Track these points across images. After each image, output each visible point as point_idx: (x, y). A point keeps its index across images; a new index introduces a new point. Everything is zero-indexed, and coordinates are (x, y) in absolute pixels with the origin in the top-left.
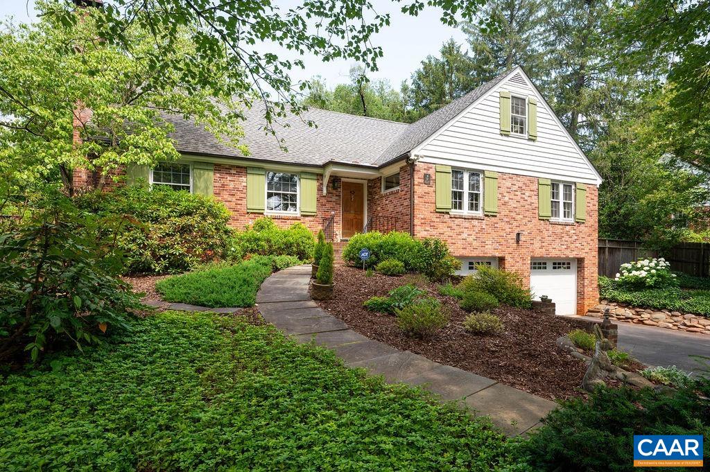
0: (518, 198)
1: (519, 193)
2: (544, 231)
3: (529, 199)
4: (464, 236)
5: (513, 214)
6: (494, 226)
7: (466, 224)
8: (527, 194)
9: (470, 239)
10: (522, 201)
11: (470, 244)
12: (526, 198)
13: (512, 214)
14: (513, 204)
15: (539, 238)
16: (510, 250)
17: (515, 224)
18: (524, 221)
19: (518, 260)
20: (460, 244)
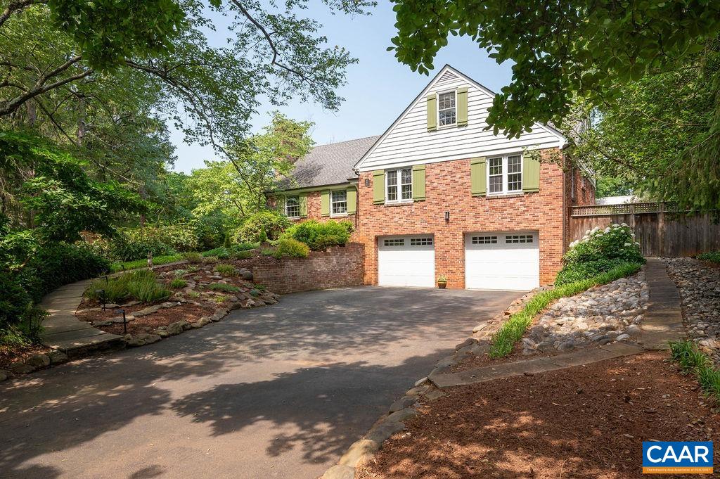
0: (448, 181)
1: (449, 177)
2: (480, 207)
3: (460, 181)
4: (396, 219)
5: (443, 197)
6: (423, 209)
7: (398, 210)
8: (458, 176)
9: (401, 221)
10: (452, 183)
11: (402, 225)
12: (456, 180)
13: (441, 196)
14: (442, 188)
15: (472, 214)
16: (439, 227)
17: (445, 204)
18: (454, 201)
19: (448, 235)
20: (393, 225)
